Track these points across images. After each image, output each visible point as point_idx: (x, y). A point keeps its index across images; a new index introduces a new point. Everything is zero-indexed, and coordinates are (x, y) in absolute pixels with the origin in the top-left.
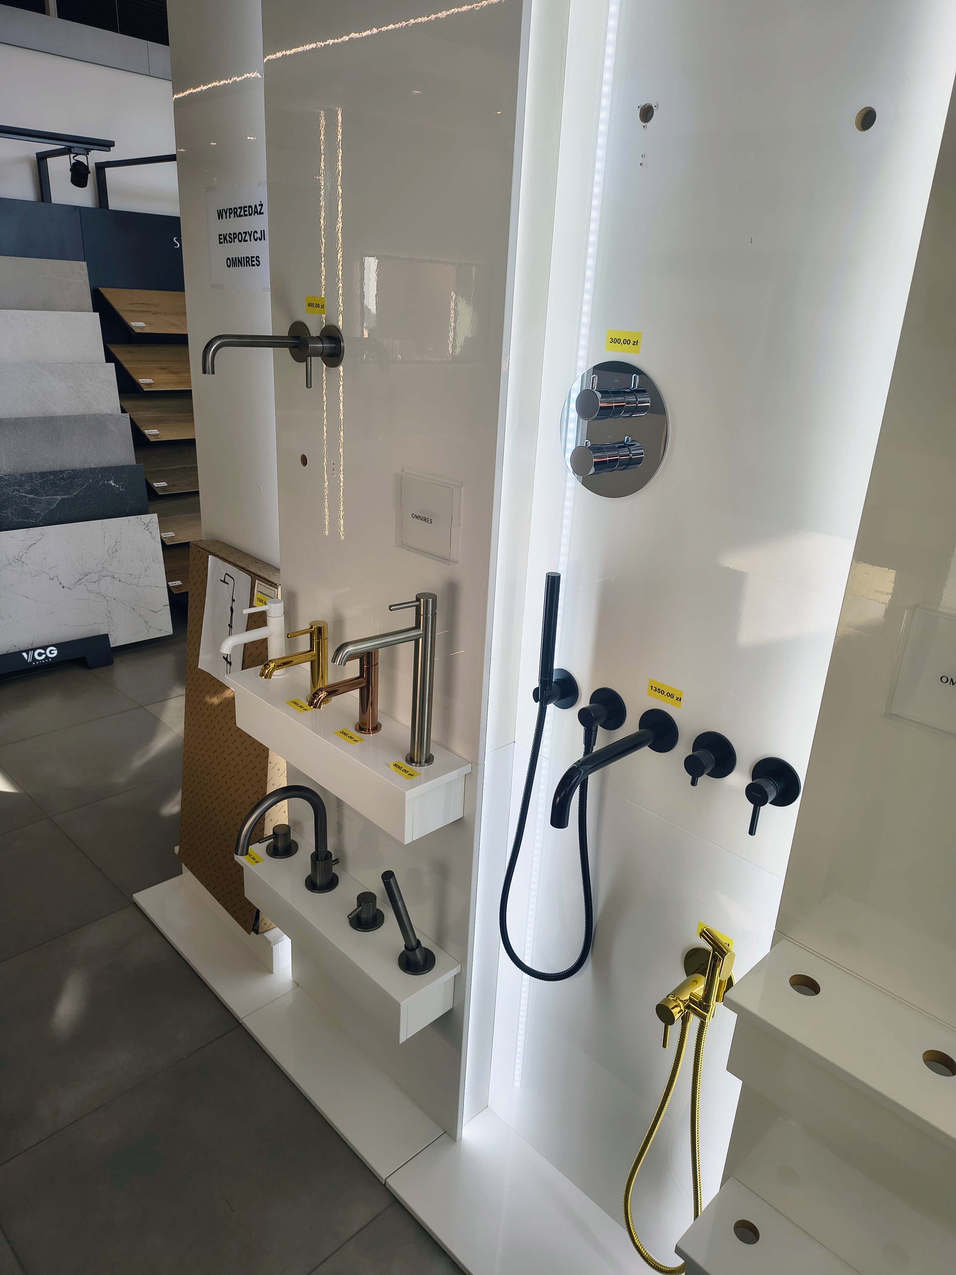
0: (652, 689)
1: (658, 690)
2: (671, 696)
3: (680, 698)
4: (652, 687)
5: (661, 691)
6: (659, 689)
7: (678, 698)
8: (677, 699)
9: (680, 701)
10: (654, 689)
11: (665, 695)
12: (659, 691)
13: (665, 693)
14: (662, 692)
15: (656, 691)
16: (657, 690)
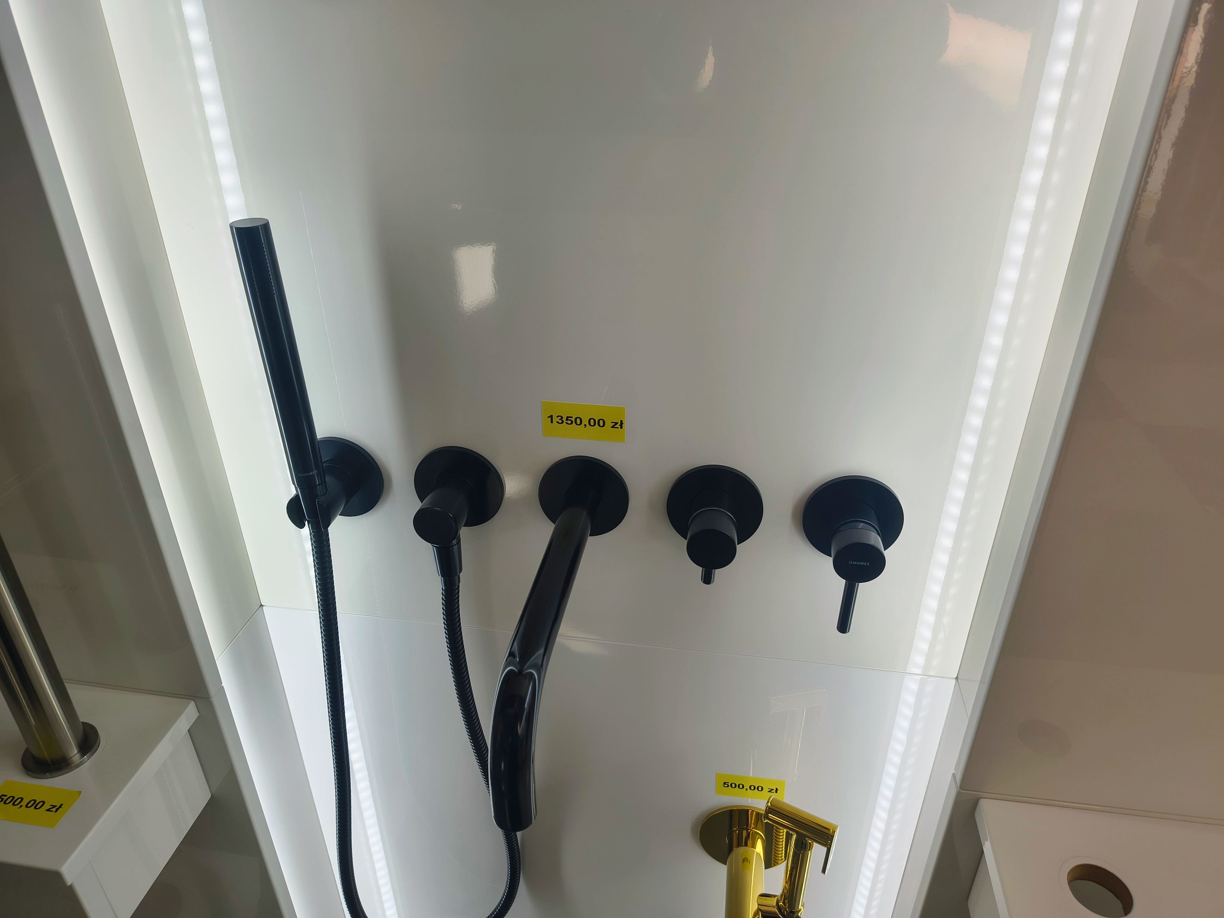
0: (552, 422)
1: (567, 419)
2: (600, 423)
3: (621, 421)
4: (551, 417)
5: (573, 420)
6: (568, 417)
7: (616, 423)
8: (613, 427)
9: (621, 428)
10: (558, 419)
11: (585, 425)
12: (569, 422)
13: (585, 421)
14: (578, 421)
15: (563, 422)
16: (564, 419)
